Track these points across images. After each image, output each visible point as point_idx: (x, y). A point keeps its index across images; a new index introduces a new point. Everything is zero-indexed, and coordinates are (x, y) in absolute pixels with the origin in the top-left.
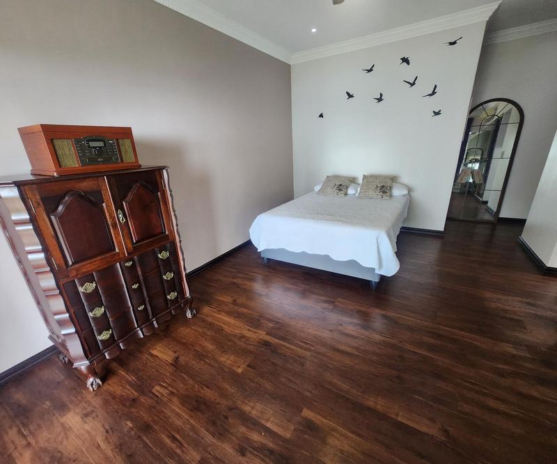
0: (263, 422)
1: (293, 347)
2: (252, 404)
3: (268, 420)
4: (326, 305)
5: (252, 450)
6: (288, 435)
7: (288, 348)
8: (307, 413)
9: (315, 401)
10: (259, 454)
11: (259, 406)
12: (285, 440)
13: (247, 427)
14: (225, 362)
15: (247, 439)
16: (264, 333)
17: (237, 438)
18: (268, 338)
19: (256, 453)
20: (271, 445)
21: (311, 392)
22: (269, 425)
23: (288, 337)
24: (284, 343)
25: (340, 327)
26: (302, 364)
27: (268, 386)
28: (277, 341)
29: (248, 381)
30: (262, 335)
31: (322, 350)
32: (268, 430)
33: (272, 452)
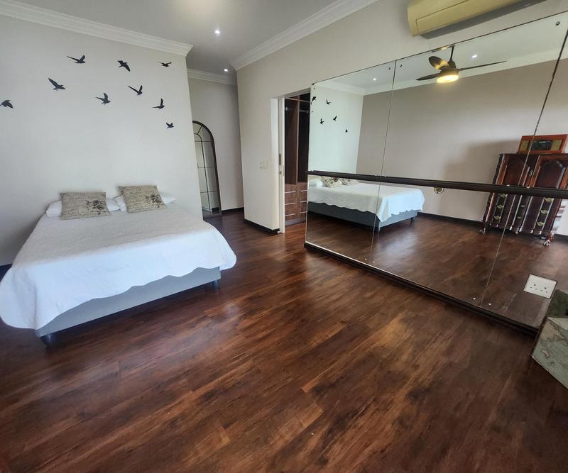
0: (301, 430)
1: (233, 371)
2: (278, 437)
3: (301, 425)
4: (204, 323)
5: (324, 451)
6: (321, 411)
7: (231, 377)
8: (307, 388)
9: (298, 377)
10: (330, 444)
11: (283, 430)
12: (324, 415)
13: (300, 449)
14: (199, 459)
15: (313, 452)
16: (191, 392)
17: (307, 465)
18: (202, 391)
19: (327, 447)
20: (325, 429)
21: (290, 377)
22: (306, 425)
23: (217, 371)
24: (222, 378)
25: (238, 327)
26: (258, 372)
27: (265, 412)
28: (213, 383)
29: (247, 433)
30: (191, 397)
31: (253, 350)
32: (310, 428)
33: (330, 431)
